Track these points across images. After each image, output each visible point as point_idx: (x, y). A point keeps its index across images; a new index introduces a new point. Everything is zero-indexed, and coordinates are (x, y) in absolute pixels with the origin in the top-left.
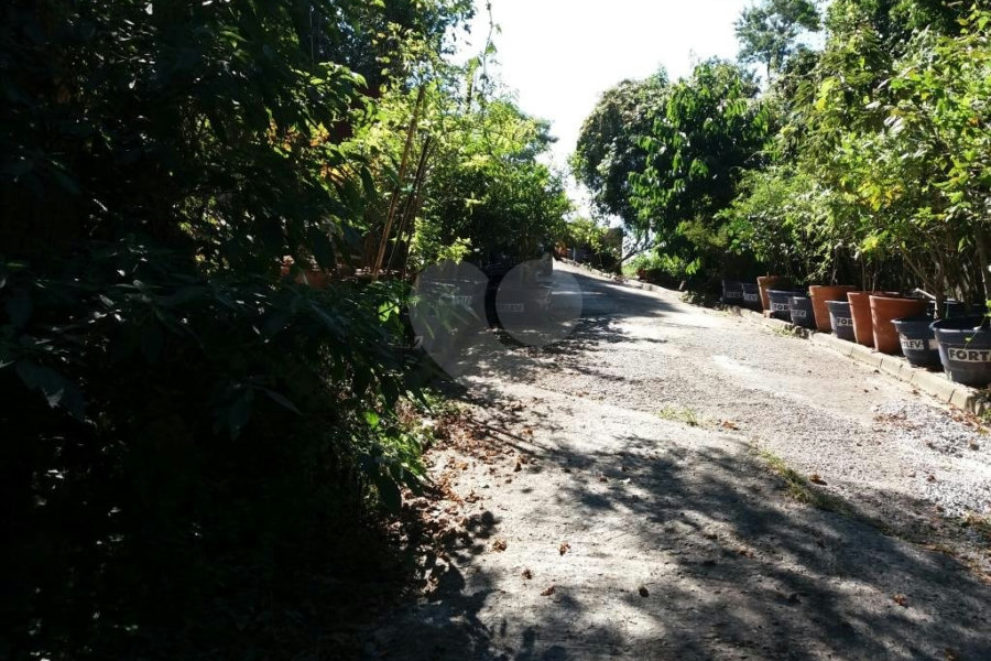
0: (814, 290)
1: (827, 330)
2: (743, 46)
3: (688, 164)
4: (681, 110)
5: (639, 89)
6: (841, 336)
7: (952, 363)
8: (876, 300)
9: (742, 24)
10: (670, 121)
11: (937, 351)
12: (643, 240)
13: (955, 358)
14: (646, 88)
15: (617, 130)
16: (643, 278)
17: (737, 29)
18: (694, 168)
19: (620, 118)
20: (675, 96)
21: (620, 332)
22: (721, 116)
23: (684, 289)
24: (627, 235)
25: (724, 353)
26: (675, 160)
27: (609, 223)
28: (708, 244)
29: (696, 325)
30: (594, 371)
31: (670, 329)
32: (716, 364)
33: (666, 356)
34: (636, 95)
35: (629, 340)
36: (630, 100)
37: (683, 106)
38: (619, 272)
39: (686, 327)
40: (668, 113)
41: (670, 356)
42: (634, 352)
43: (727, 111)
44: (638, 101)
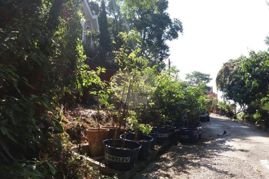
3: (251, 82)
4: (246, 66)
5: (234, 62)
9: (267, 40)
10: (243, 70)
12: (243, 107)
14: (237, 61)
15: (229, 74)
16: (244, 120)
17: (266, 42)
18: (254, 84)
19: (229, 70)
20: (244, 62)
21: (229, 146)
22: (261, 67)
23: (257, 124)
24: (236, 106)
25: (266, 158)
26: (246, 82)
27: (230, 103)
28: (262, 109)
29: (257, 142)
30: (214, 168)
31: (245, 144)
32: (261, 165)
33: (239, 160)
34: (234, 64)
35: (232, 150)
36: (232, 65)
37: (247, 65)
38: (235, 118)
39: (253, 143)
40: (242, 68)
41: (241, 161)
42: (226, 158)
43: (263, 65)
44: (234, 65)
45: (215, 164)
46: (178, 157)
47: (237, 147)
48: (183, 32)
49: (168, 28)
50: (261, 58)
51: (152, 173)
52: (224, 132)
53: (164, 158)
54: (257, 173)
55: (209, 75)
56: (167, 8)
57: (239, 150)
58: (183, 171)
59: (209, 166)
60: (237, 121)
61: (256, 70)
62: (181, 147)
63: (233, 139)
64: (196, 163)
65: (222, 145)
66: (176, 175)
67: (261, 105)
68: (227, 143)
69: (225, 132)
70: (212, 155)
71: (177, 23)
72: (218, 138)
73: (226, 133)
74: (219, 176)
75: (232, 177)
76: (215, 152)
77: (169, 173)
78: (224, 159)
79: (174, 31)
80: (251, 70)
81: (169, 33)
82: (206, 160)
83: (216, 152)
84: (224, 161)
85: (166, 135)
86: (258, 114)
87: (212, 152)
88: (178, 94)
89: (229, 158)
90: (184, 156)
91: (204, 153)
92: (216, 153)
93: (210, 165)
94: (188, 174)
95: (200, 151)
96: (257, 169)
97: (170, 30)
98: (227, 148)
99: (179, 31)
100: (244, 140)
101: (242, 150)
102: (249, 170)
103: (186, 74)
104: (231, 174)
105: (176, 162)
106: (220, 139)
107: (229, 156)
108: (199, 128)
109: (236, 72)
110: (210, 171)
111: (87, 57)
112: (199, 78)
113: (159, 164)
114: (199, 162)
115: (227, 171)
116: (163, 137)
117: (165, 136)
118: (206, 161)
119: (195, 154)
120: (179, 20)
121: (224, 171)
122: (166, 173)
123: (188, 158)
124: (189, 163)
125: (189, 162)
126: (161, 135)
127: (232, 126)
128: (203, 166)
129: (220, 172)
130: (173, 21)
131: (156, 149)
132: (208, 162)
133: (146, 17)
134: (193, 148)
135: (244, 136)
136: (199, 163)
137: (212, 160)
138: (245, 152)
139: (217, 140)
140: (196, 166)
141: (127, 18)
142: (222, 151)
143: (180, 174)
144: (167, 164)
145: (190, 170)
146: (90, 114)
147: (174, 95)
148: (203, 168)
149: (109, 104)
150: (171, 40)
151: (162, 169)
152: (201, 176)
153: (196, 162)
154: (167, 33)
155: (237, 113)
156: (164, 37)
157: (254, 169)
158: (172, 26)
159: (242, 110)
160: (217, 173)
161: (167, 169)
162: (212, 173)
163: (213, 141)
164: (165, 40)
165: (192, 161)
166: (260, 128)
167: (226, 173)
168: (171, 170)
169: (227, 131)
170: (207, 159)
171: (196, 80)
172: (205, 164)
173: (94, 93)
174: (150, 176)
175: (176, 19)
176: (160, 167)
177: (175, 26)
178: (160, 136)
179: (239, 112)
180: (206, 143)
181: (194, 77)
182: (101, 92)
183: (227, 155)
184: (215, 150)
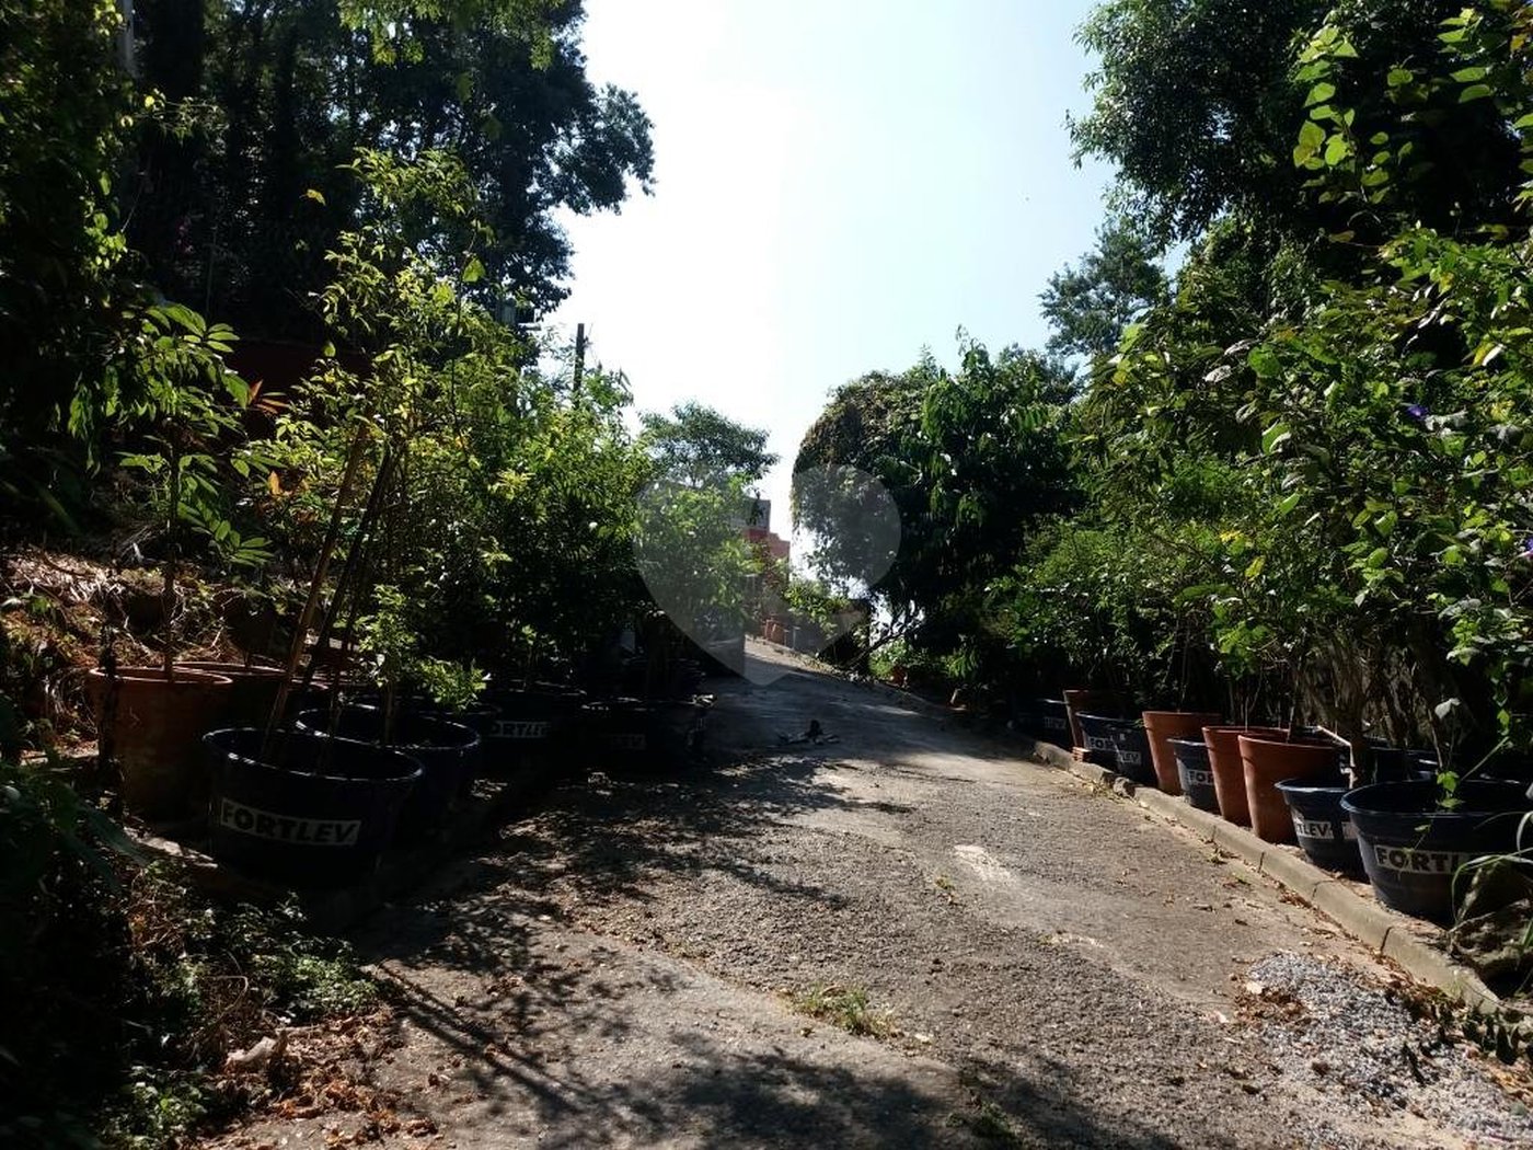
0: (1152, 718)
1: (1174, 791)
2: (1056, 331)
3: (955, 500)
4: (941, 416)
5: (891, 388)
6: (1198, 804)
7: (1385, 873)
8: (1252, 746)
9: (1053, 298)
10: (925, 436)
11: (1355, 844)
12: (902, 618)
13: (1388, 864)
14: (904, 386)
15: (857, 447)
16: (899, 680)
17: (1045, 305)
18: (964, 510)
19: (862, 428)
20: (933, 397)
21: (830, 788)
22: (1008, 430)
23: (957, 703)
24: (874, 611)
25: (979, 841)
26: (933, 497)
27: (847, 590)
28: (986, 632)
29: (951, 775)
30: (763, 874)
31: (902, 783)
32: (957, 865)
33: (871, 847)
34: (887, 397)
35: (843, 805)
36: (878, 402)
37: (946, 413)
38: (864, 668)
39: (933, 779)
40: (925, 423)
41: (878, 847)
42: (816, 836)
43: (1017, 423)
44: (889, 405)
45: (767, 860)
46: (592, 834)
47: (863, 794)
48: (651, 175)
49: (570, 137)
50: (1013, 391)
51: (469, 900)
52: (808, 730)
53: (525, 836)
54: (938, 894)
55: (760, 441)
56: (575, 21)
57: (871, 805)
58: (620, 890)
59: (740, 866)
60: (870, 685)
61: (982, 444)
62: (608, 789)
63: (846, 762)
64: (680, 857)
65: (801, 783)
66: (591, 905)
67: (983, 613)
68: (825, 777)
69: (815, 730)
70: (756, 822)
71: (623, 115)
72: (782, 752)
73: (821, 733)
74: (782, 904)
75: (837, 909)
76: (767, 809)
77: (555, 899)
78: (806, 839)
79: (604, 161)
80: (962, 440)
81: (569, 165)
82: (724, 844)
83: (773, 810)
84: (808, 847)
85: (534, 729)
86: (968, 655)
87: (755, 811)
88: (617, 520)
89: (829, 838)
90: (625, 829)
91: (716, 816)
92: (774, 816)
93: (745, 862)
94: (647, 902)
95: (700, 808)
96: (939, 878)
97: (581, 147)
98: (820, 797)
99: (631, 166)
100: (892, 765)
101: (885, 808)
102: (906, 882)
103: (644, 415)
104: (835, 899)
105: (588, 854)
106: (790, 760)
107: (831, 828)
108: (700, 701)
109: (892, 442)
110: (747, 887)
111: (126, 250)
112: (711, 449)
113: (497, 861)
114: (695, 851)
115: (818, 885)
116: (516, 736)
117: (528, 733)
118: (726, 850)
119: (677, 821)
120: (636, 107)
121: (806, 885)
122: (538, 899)
123: (641, 837)
124: (646, 856)
125: (651, 854)
126: (509, 730)
127: (845, 705)
128: (713, 867)
129: (790, 890)
130: (601, 102)
131: (480, 795)
132: (738, 853)
133: (449, 46)
134: (665, 794)
135: (898, 751)
136: (694, 855)
137: (754, 843)
138: (897, 814)
139: (776, 761)
140: (683, 868)
141: (379, 57)
142: (798, 809)
143: (607, 901)
144: (543, 862)
145: (653, 884)
146: (83, 585)
147: (593, 525)
148: (712, 874)
149: (237, 538)
150: (577, 211)
151: (518, 885)
152: (705, 908)
153: (682, 852)
154: (559, 162)
155: (872, 643)
156: (540, 183)
157: (927, 879)
158: (596, 132)
159: (896, 629)
160: (777, 895)
161: (542, 881)
162: (753, 894)
163: (759, 768)
164: (549, 203)
165: (663, 850)
166: (964, 721)
167: (814, 893)
168: (566, 887)
169: (825, 723)
170: (734, 841)
171: (692, 455)
172: (724, 860)
173: (154, 463)
174: (459, 913)
175: (623, 95)
176: (503, 875)
177: (609, 131)
178: (501, 735)
179: (882, 642)
180: (727, 773)
181: (685, 438)
182: (194, 460)
183: (822, 825)
184: (768, 805)
